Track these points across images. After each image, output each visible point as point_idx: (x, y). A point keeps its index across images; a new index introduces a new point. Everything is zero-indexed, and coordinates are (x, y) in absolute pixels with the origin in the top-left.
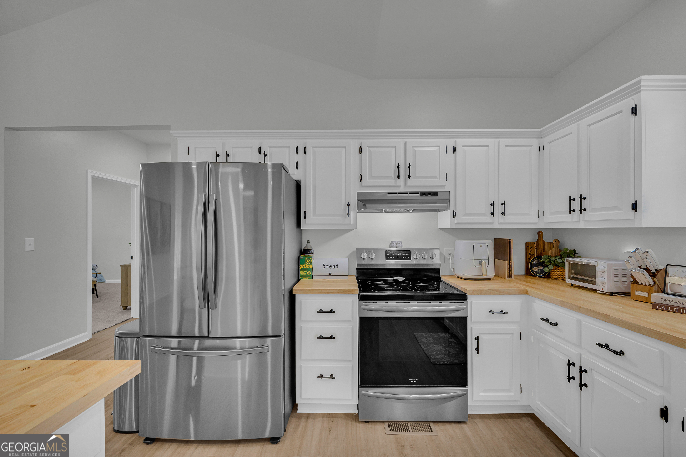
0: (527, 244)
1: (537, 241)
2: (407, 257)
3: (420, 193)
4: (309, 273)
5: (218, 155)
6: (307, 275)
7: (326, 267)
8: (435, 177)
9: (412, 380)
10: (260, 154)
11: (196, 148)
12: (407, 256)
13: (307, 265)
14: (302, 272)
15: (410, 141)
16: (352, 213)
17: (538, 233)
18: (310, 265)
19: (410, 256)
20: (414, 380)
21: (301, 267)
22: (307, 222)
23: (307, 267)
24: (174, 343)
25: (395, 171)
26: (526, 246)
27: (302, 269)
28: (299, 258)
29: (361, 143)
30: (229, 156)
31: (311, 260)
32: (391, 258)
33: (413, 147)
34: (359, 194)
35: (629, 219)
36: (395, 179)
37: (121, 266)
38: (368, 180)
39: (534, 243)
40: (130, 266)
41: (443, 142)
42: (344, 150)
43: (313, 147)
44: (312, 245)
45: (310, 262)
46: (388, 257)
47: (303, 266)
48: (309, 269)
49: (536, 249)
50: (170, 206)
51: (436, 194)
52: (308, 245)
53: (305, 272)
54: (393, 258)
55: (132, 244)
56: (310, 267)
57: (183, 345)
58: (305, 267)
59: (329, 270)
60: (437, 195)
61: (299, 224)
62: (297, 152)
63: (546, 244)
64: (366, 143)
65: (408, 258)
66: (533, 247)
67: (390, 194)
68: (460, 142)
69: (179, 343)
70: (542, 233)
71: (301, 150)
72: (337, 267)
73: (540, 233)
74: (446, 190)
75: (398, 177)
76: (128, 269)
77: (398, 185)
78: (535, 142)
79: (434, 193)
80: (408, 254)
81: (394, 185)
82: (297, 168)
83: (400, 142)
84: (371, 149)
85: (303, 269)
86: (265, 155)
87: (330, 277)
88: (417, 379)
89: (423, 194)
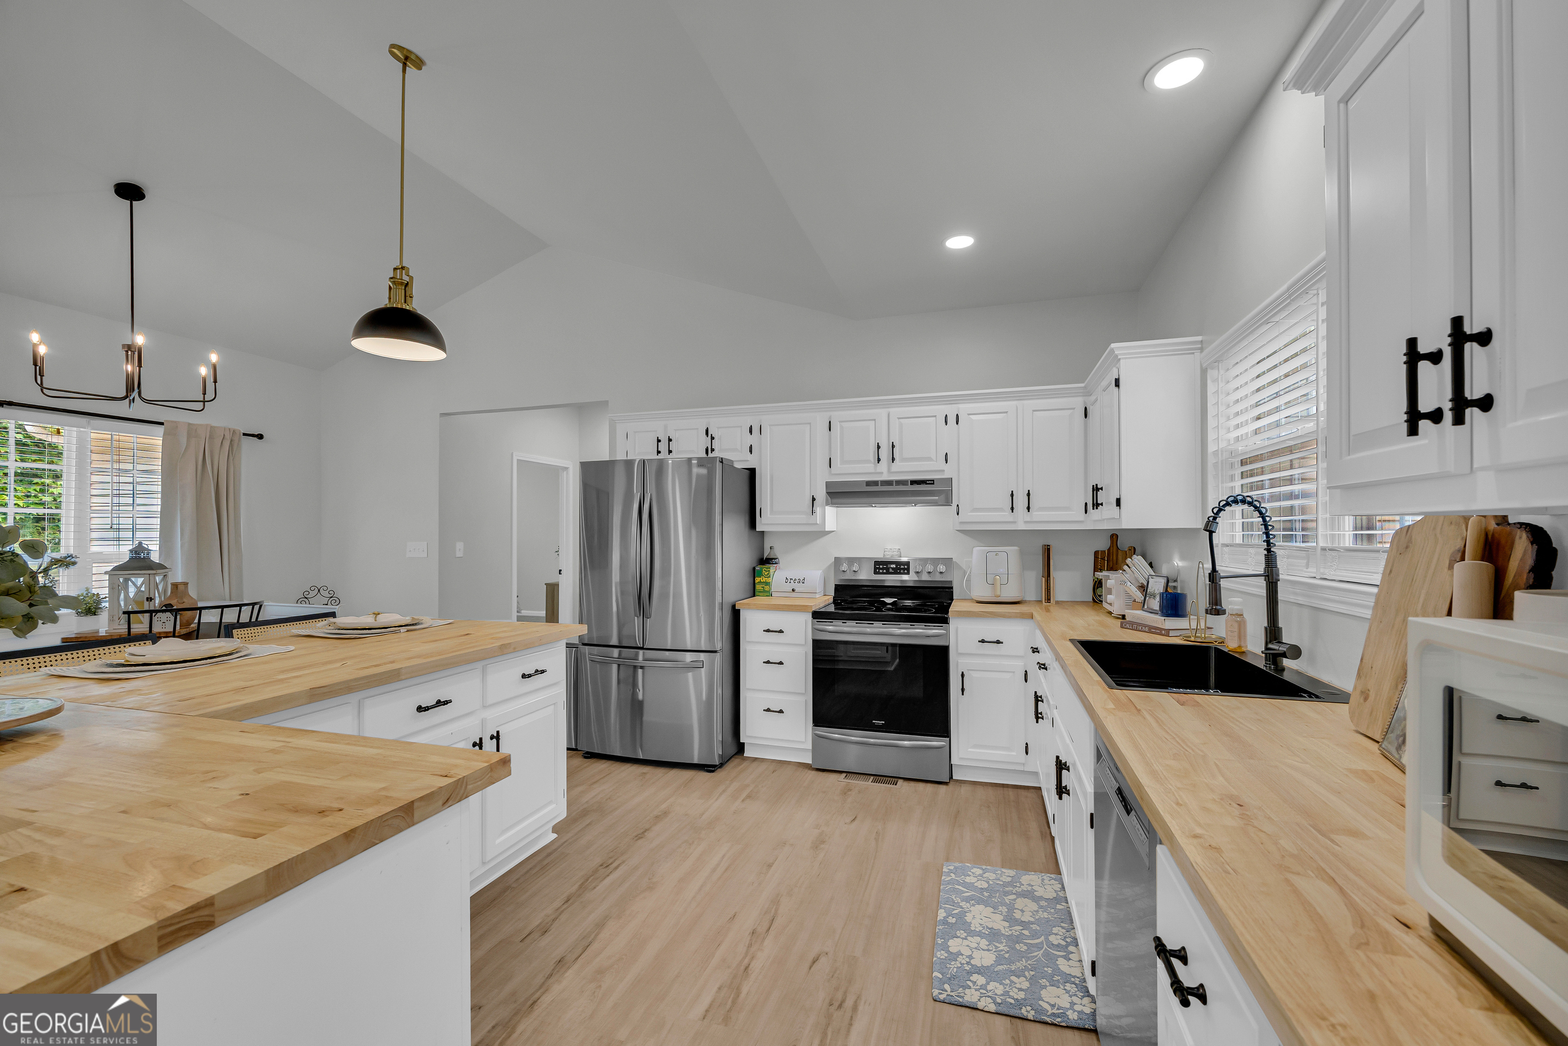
0: (1096, 553)
1: (1109, 550)
2: (904, 571)
3: (911, 481)
4: (767, 588)
5: (659, 441)
6: (764, 591)
7: (789, 581)
8: (929, 459)
9: (877, 722)
10: (707, 436)
11: (635, 432)
12: (904, 569)
13: (765, 577)
14: (758, 587)
15: (896, 411)
16: (818, 510)
17: (1112, 536)
18: (768, 577)
19: (908, 569)
20: (879, 722)
21: (757, 580)
22: (763, 522)
23: (764, 580)
24: (616, 652)
25: (874, 452)
26: (1095, 557)
27: (758, 582)
28: (754, 569)
29: (830, 417)
30: (671, 441)
31: (769, 571)
32: (881, 571)
33: (899, 418)
34: (828, 484)
35: (1114, 518)
36: (874, 464)
37: (545, 584)
38: (839, 465)
39: (1105, 551)
40: (558, 585)
41: (942, 410)
42: (809, 425)
43: (770, 425)
44: (778, 553)
45: (768, 574)
46: (878, 570)
47: (760, 579)
48: (767, 584)
49: (1107, 560)
50: (608, 494)
51: (932, 482)
52: (772, 552)
53: (762, 587)
54: (885, 571)
55: (560, 553)
56: (769, 580)
57: (623, 655)
58: (762, 581)
59: (793, 585)
60: (933, 484)
61: (752, 524)
62: (751, 432)
63: (1120, 553)
64: (836, 416)
65: (906, 571)
66: (1103, 559)
67: (869, 483)
68: (963, 409)
69: (620, 653)
70: (1117, 536)
71: (755, 430)
72: (803, 581)
73: (1114, 537)
74: (946, 475)
75: (879, 460)
76: (554, 588)
77: (878, 470)
78: (1078, 403)
79: (929, 481)
80: (906, 567)
81: (873, 471)
82: (751, 451)
83: (882, 413)
84: (844, 424)
85: (760, 582)
86: (712, 438)
87: (794, 594)
88: (882, 722)
89: (913, 482)
